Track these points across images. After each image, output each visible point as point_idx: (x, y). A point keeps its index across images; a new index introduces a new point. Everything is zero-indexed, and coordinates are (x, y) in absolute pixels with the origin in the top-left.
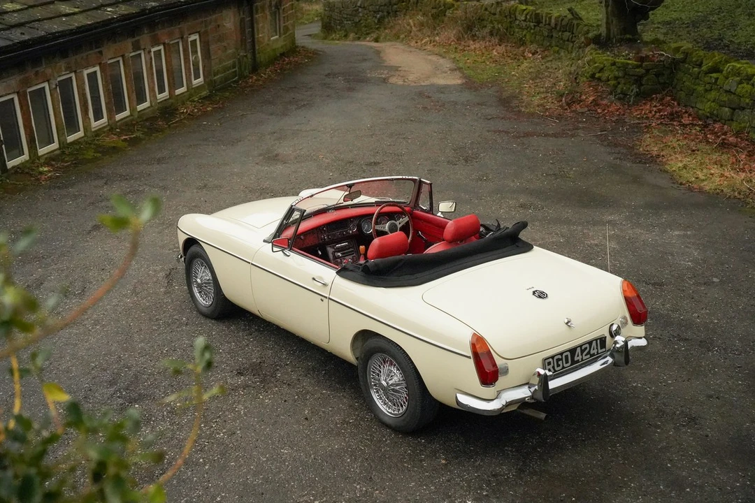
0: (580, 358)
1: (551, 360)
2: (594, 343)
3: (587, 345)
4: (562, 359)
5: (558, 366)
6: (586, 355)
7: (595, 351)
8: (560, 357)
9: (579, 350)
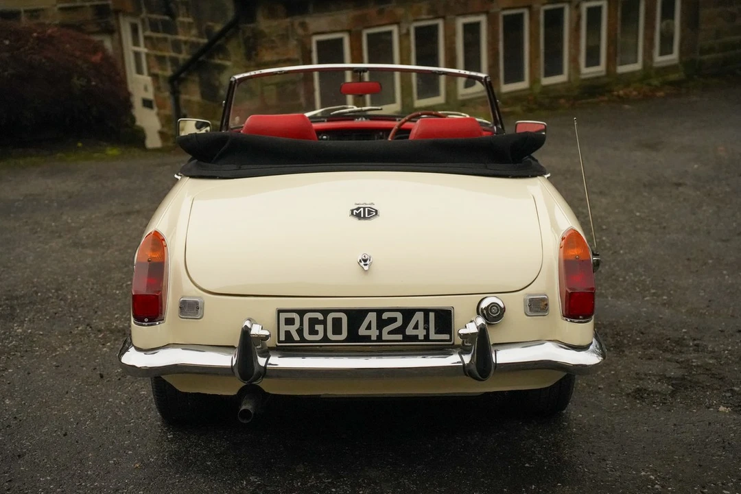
0: (374, 333)
1: (296, 316)
2: (419, 317)
3: (399, 316)
4: (324, 322)
5: (313, 332)
6: (390, 333)
7: (421, 333)
8: (320, 317)
9: (372, 317)
